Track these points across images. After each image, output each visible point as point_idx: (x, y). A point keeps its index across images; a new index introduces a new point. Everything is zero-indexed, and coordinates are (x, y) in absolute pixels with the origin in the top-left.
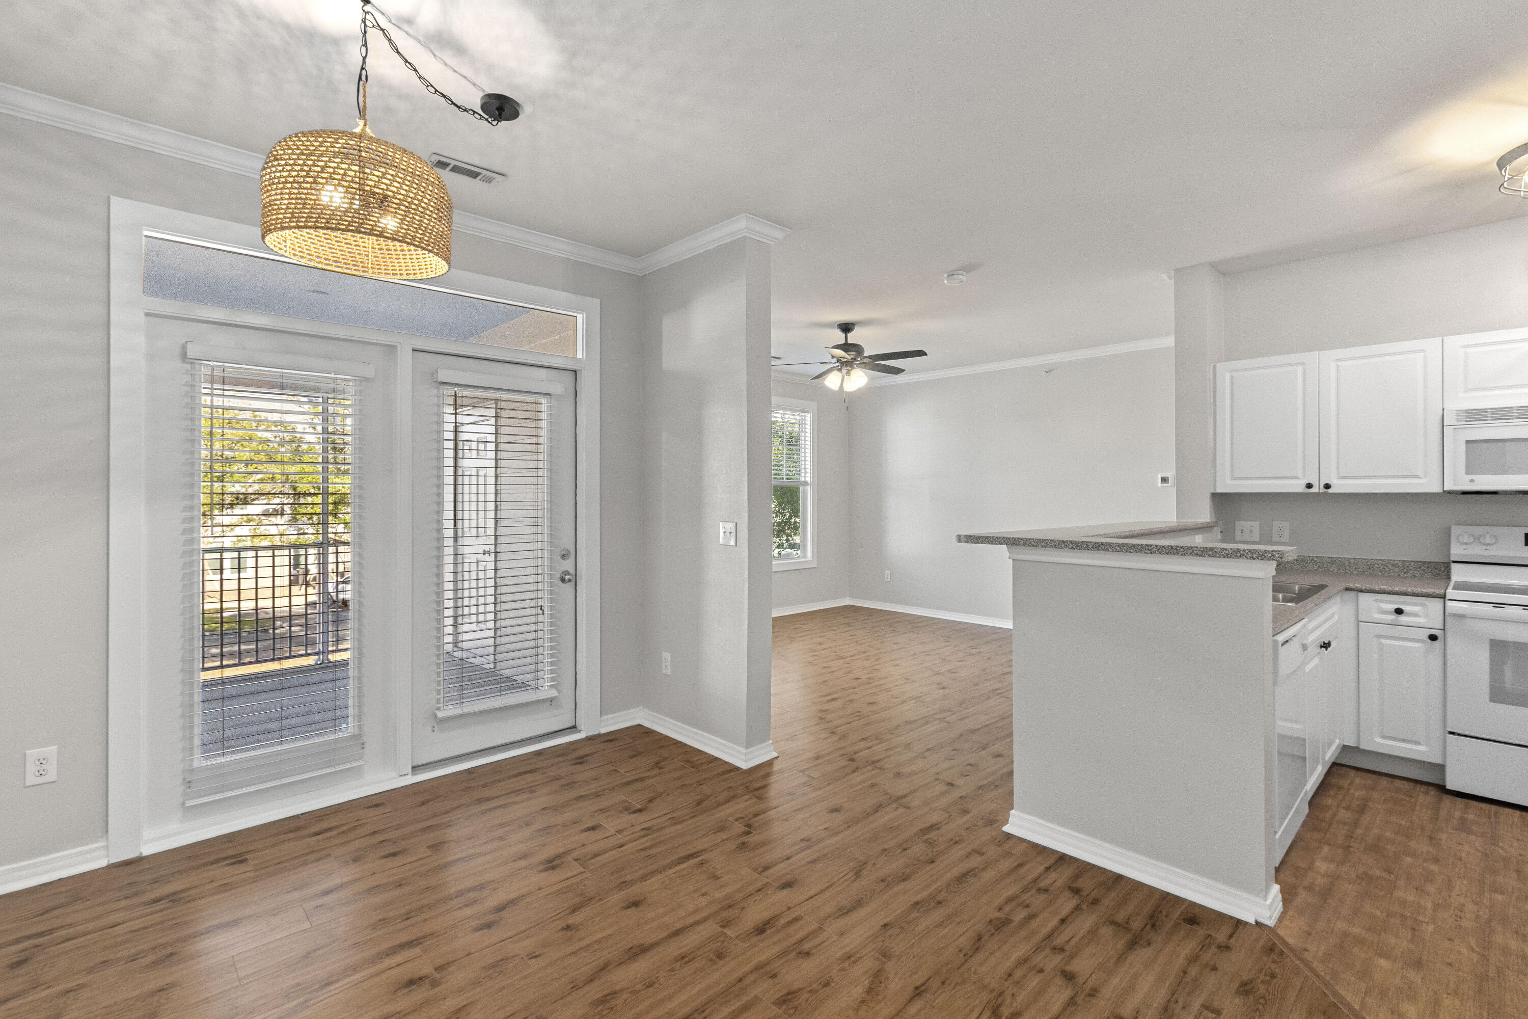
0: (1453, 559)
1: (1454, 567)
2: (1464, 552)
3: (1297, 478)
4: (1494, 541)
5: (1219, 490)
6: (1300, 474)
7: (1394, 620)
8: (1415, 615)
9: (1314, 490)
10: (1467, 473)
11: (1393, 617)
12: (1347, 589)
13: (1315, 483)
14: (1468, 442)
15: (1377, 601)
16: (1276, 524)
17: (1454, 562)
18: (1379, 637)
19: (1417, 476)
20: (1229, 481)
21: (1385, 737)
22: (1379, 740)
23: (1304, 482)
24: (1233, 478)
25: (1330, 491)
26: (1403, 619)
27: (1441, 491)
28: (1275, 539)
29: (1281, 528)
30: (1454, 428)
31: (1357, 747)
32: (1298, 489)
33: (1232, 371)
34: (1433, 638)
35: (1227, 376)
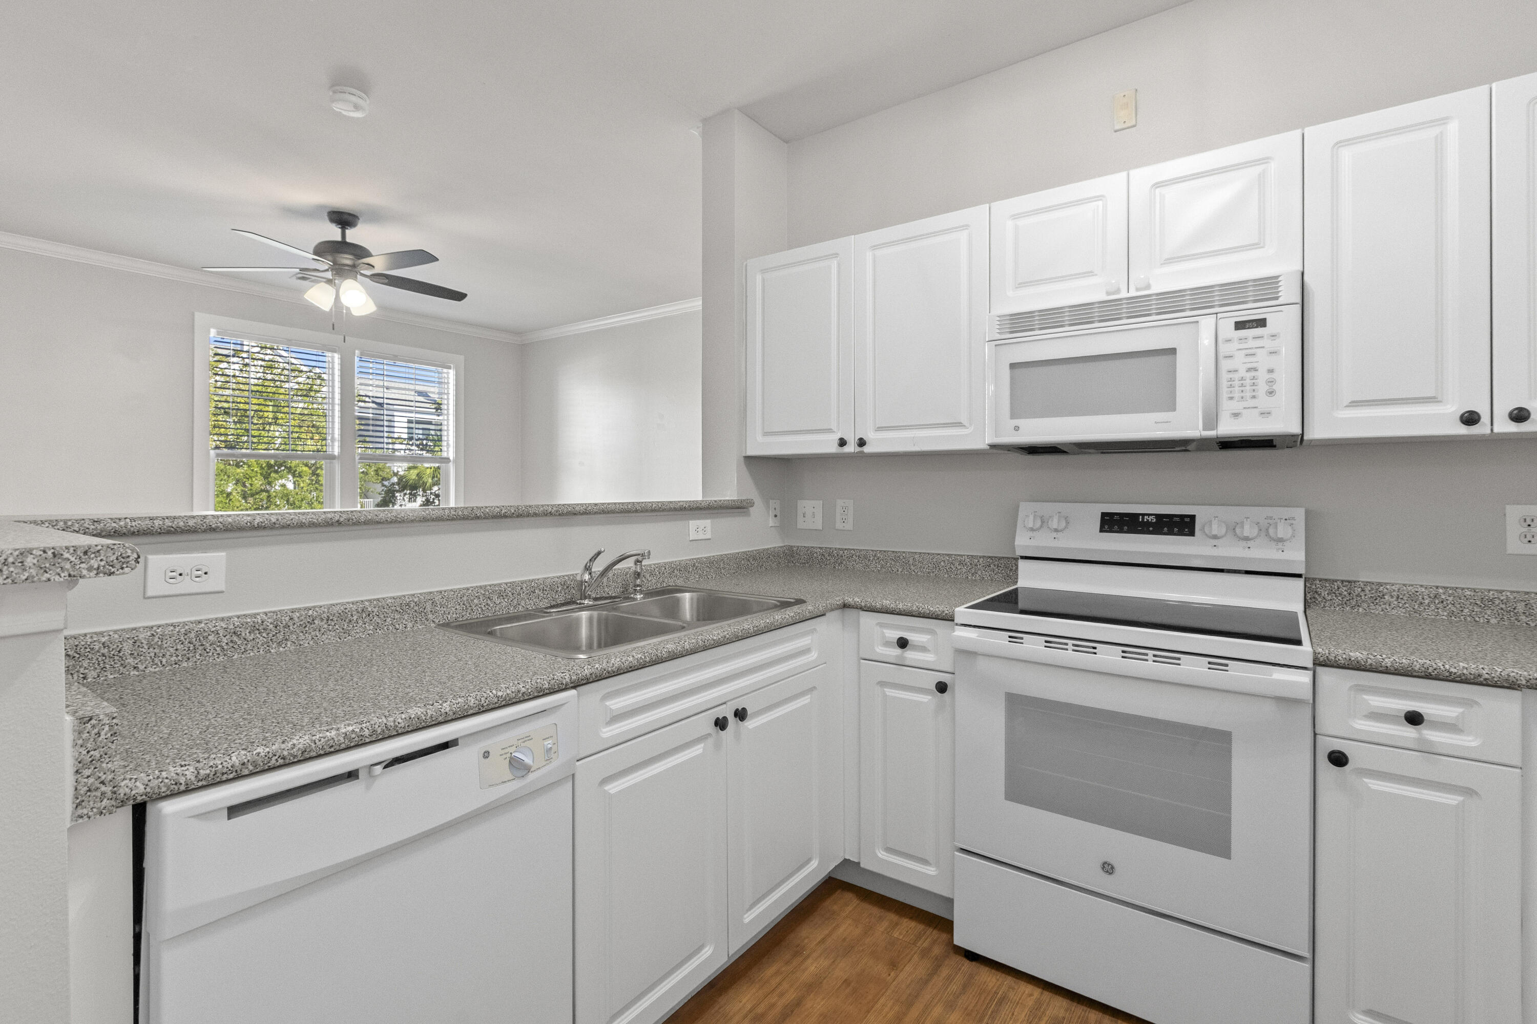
0: (1019, 553)
1: (1022, 564)
2: (1033, 543)
3: (829, 431)
4: (1063, 524)
5: (750, 453)
6: (834, 428)
7: (897, 656)
8: (923, 649)
9: (851, 448)
10: (1013, 416)
11: (898, 651)
12: (845, 606)
13: (848, 438)
14: (1013, 366)
15: (881, 625)
16: (840, 503)
17: (1023, 558)
18: (882, 684)
19: (959, 425)
20: (760, 438)
21: (888, 850)
22: (882, 854)
23: (836, 437)
24: (766, 434)
25: (866, 449)
26: (910, 655)
27: (988, 447)
28: (839, 525)
29: (845, 509)
30: (996, 345)
31: (858, 863)
32: (833, 448)
33: (764, 271)
34: (942, 688)
35: (759, 278)
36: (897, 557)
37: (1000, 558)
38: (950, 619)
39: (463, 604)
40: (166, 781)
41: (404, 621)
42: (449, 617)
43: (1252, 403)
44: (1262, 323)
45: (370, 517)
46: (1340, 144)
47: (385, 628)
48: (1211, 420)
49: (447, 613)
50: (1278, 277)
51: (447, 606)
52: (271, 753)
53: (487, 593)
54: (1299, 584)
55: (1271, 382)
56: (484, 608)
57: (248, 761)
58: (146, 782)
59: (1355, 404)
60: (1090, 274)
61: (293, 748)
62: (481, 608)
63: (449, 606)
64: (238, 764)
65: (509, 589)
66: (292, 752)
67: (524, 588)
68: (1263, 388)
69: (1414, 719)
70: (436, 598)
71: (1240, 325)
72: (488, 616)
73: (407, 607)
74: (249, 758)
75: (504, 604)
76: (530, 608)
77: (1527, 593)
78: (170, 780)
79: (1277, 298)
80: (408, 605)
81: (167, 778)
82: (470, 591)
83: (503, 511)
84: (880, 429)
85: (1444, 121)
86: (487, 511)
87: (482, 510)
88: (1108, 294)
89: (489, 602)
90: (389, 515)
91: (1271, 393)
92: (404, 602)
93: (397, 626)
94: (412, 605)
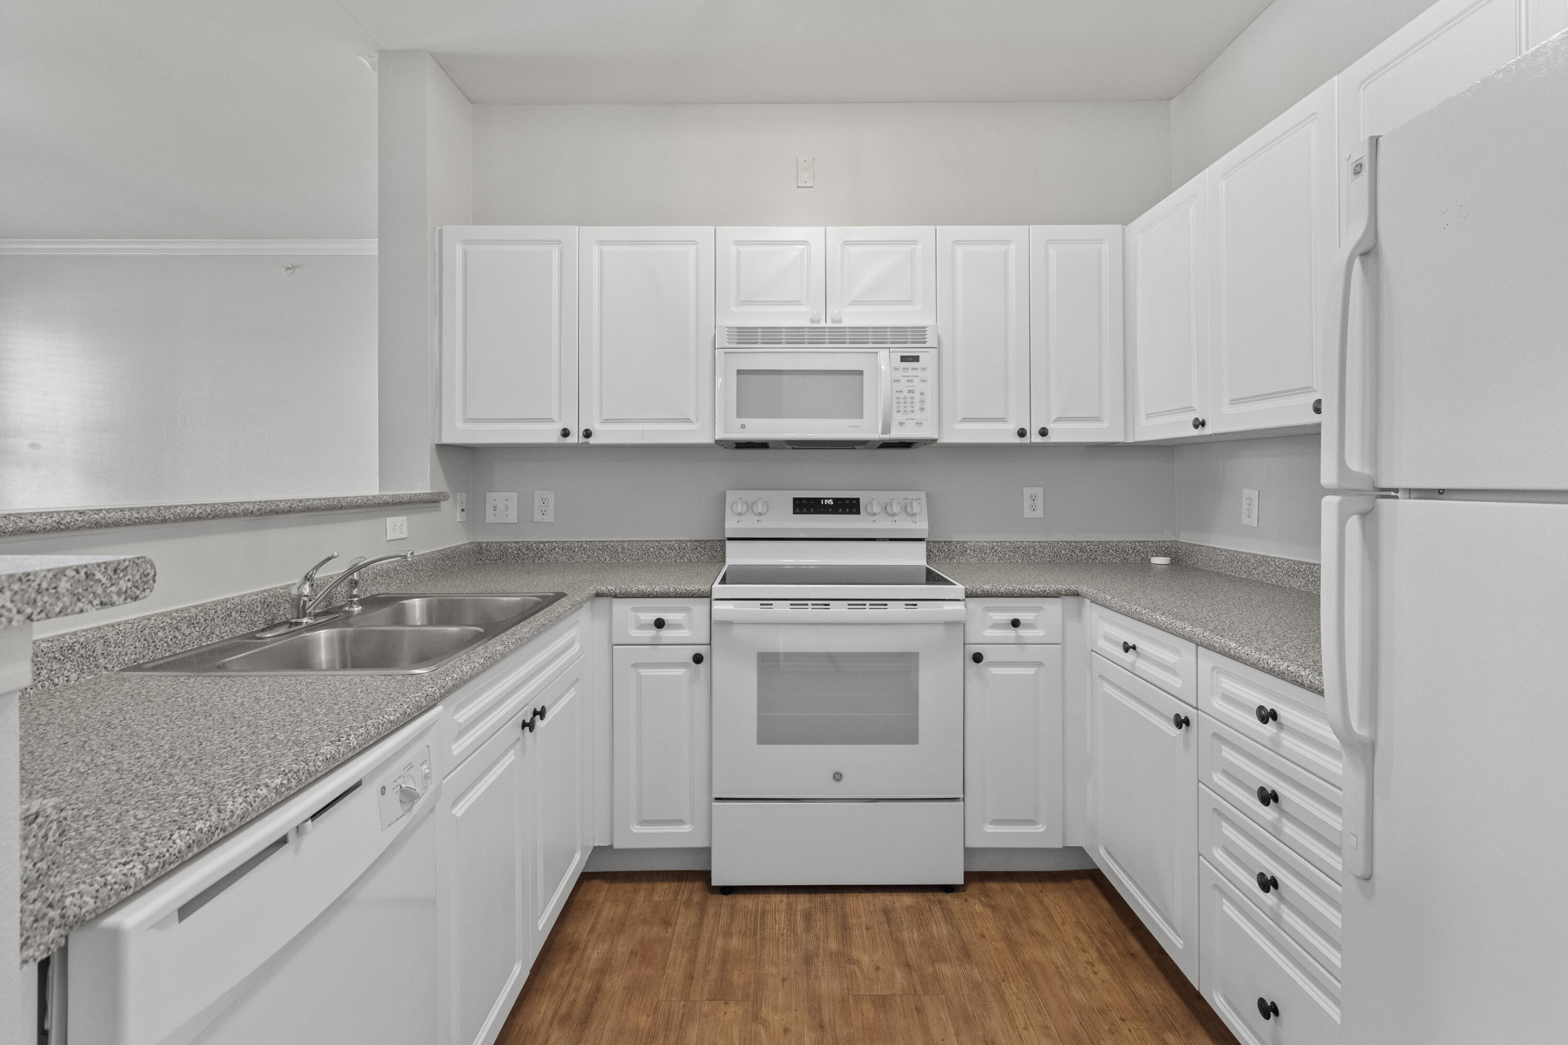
0: (728, 535)
1: (729, 544)
2: (740, 525)
3: (550, 420)
4: (765, 508)
5: (446, 440)
6: (555, 416)
7: (652, 637)
8: (678, 626)
9: (572, 439)
10: (738, 416)
11: (654, 632)
12: (598, 595)
13: (573, 429)
14: (738, 372)
15: (635, 610)
16: (538, 495)
17: (729, 539)
18: (636, 666)
19: (687, 420)
20: (460, 425)
21: (643, 823)
22: (636, 829)
23: (559, 427)
24: (468, 420)
25: (591, 441)
26: (665, 633)
27: (714, 442)
28: (538, 517)
29: (544, 501)
30: (725, 353)
31: (611, 847)
32: (554, 437)
33: (466, 242)
34: (698, 659)
35: (459, 248)
36: (605, 546)
37: (706, 541)
38: (708, 595)
39: (145, 640)
40: (116, 886)
41: (66, 672)
42: (126, 659)
43: (911, 416)
44: (916, 359)
45: (22, 525)
46: (957, 242)
47: (39, 685)
48: (886, 428)
49: (124, 653)
50: (925, 328)
51: (123, 645)
52: (213, 827)
53: (175, 622)
54: (923, 545)
55: (922, 401)
56: (170, 643)
57: (194, 841)
58: (94, 894)
59: (965, 420)
60: (797, 303)
61: (232, 816)
62: (166, 642)
63: (127, 644)
64: (184, 848)
65: (201, 614)
66: (232, 821)
67: (219, 612)
68: (917, 405)
69: (1016, 623)
70: (110, 635)
71: (904, 359)
72: (175, 654)
73: (70, 651)
74: (194, 838)
75: (195, 634)
76: (227, 637)
77: (1034, 542)
78: (120, 885)
79: (925, 343)
80: (71, 648)
81: (116, 883)
82: (153, 621)
83: (197, 512)
84: (607, 421)
85: (1007, 242)
86: (179, 511)
87: (172, 511)
88: (812, 321)
89: (177, 634)
90: (50, 521)
91: (922, 409)
92: (66, 645)
93: (56, 680)
94: (77, 648)
